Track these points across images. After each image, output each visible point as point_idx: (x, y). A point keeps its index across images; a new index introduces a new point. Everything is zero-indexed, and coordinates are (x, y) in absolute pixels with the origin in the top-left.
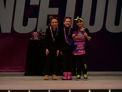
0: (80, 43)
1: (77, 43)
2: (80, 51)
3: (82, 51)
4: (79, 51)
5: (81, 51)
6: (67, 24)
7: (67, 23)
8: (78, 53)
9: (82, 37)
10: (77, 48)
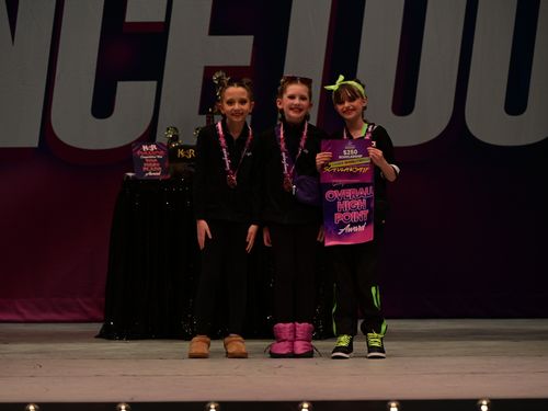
0: (349, 193)
1: (336, 194)
2: (351, 230)
3: (361, 228)
4: (348, 229)
5: (355, 229)
6: (291, 109)
7: (291, 101)
8: (339, 238)
9: (358, 166)
10: (338, 217)
